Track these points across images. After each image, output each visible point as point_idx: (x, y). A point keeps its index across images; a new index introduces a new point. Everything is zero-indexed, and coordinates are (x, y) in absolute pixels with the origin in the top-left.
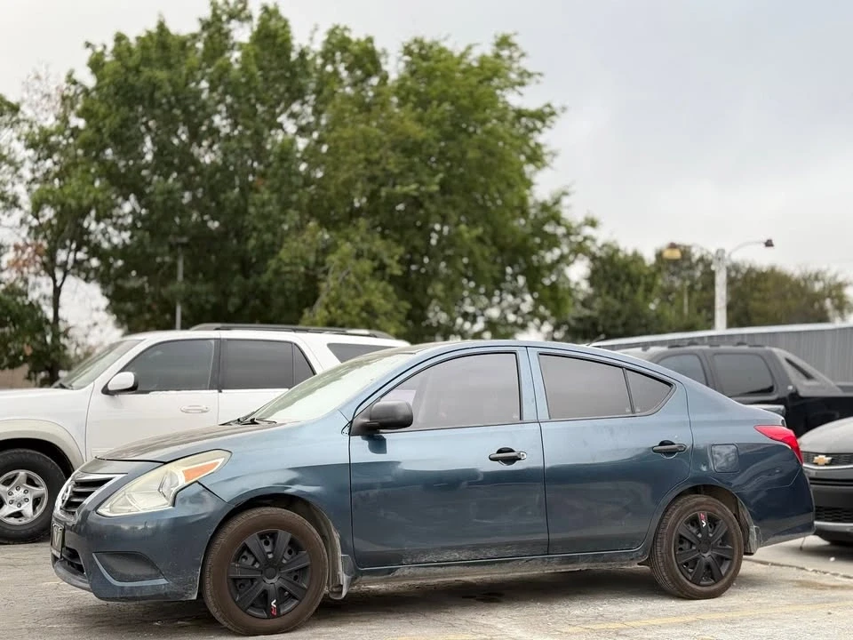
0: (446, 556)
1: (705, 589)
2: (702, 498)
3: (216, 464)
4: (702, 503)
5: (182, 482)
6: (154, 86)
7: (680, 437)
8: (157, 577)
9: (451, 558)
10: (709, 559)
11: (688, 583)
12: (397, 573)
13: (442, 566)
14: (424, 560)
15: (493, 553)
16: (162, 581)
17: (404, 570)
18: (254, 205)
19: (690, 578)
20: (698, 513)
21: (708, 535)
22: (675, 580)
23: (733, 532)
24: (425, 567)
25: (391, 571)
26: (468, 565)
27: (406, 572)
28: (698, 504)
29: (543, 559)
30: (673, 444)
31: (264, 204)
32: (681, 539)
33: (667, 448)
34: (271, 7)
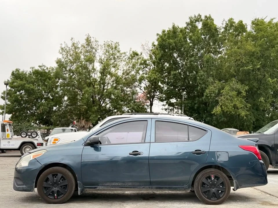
0: (113, 184)
1: (213, 201)
2: (212, 170)
3: (42, 154)
4: (212, 172)
5: (32, 159)
6: (170, 44)
7: (204, 148)
8: (23, 185)
9: (116, 185)
10: (215, 191)
11: (206, 199)
12: (98, 188)
13: (113, 187)
14: (106, 185)
15: (130, 184)
16: (24, 186)
17: (99, 187)
18: (199, 76)
19: (207, 197)
20: (211, 175)
21: (214, 183)
22: (201, 197)
23: (226, 182)
24: (107, 187)
25: (95, 188)
26: (122, 187)
27: (101, 188)
28: (210, 172)
29: (149, 187)
30: (201, 151)
31: (202, 76)
32: (204, 184)
33: (198, 152)
34: (208, 16)
